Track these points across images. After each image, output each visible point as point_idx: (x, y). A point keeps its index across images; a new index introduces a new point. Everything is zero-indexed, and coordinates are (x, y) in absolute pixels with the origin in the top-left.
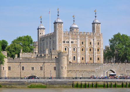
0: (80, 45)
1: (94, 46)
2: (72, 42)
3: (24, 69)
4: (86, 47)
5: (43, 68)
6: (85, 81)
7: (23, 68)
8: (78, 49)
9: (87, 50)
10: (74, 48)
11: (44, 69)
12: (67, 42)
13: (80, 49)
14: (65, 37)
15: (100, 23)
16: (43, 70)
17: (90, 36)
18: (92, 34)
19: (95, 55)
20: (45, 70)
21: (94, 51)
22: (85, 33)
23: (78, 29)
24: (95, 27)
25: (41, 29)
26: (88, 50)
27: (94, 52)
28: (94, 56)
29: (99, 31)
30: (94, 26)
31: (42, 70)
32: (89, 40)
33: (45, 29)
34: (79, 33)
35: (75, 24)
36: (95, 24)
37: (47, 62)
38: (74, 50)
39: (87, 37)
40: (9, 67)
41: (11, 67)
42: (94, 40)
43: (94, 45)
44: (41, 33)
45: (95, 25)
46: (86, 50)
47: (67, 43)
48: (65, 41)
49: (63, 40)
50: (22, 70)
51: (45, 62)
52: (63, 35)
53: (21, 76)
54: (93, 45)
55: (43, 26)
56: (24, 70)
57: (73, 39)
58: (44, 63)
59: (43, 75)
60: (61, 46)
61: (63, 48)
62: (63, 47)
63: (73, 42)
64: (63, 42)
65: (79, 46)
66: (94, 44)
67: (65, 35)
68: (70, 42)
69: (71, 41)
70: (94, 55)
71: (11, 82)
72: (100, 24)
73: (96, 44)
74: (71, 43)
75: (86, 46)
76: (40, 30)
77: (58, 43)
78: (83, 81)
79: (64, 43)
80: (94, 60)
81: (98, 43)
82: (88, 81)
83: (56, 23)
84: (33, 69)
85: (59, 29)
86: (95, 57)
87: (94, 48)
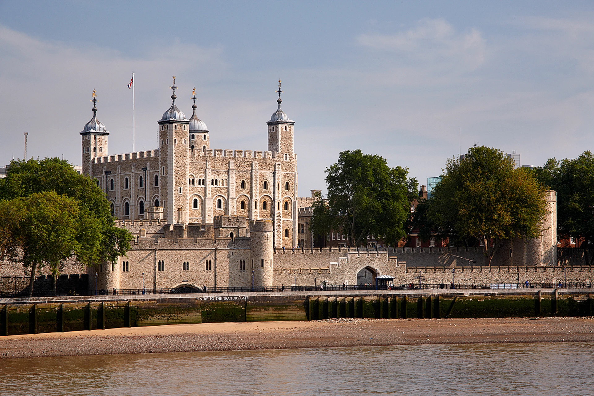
0: (237, 191)
1: (274, 193)
2: (214, 182)
3: (165, 269)
4: (254, 197)
5: (212, 264)
6: (334, 296)
7: (161, 266)
8: (230, 203)
9: (256, 208)
10: (220, 201)
11: (215, 267)
12: (200, 180)
13: (235, 203)
14: (194, 166)
15: (293, 123)
16: (212, 269)
17: (263, 163)
18: (271, 158)
19: (279, 220)
20: (218, 270)
21: (276, 208)
22: (251, 152)
23: (207, 135)
24: (280, 136)
25: (96, 134)
26: (258, 207)
27: (277, 211)
28: (276, 225)
29: (290, 145)
30: (277, 130)
31: (210, 269)
32: (262, 175)
33: (108, 134)
34: (233, 153)
35: (198, 120)
36: (280, 126)
37: (222, 248)
38: (219, 206)
39: (256, 167)
40: (124, 263)
41: (129, 264)
42: (274, 174)
43: (276, 189)
44: (95, 149)
45: (277, 128)
46: (254, 207)
47: (199, 184)
48: (193, 180)
49: (188, 177)
50: (159, 270)
51: (218, 247)
52: (189, 160)
53: (155, 285)
54: (272, 190)
55: (101, 126)
56: (163, 270)
57: (218, 172)
58: (216, 250)
59: (213, 284)
60: (184, 193)
61: (188, 202)
62: (188, 198)
63: (216, 180)
64: (188, 182)
65: (232, 194)
66: (276, 186)
67: (195, 160)
68: (209, 182)
69: (210, 176)
70: (276, 222)
71: (162, 300)
72: (292, 127)
73: (280, 186)
74: (212, 184)
75: (254, 194)
76: (92, 136)
77: (174, 186)
78: (331, 296)
79: (192, 185)
80: (276, 237)
81: (287, 183)
82: (341, 296)
83: (170, 122)
84: (188, 267)
85: (177, 142)
86: (279, 226)
87: (276, 198)
